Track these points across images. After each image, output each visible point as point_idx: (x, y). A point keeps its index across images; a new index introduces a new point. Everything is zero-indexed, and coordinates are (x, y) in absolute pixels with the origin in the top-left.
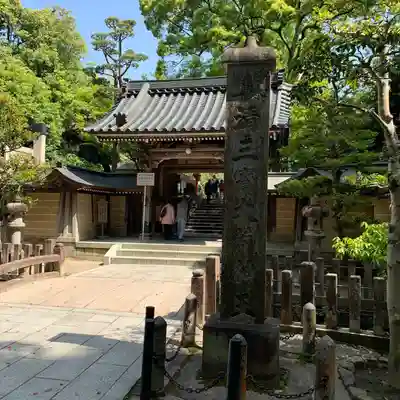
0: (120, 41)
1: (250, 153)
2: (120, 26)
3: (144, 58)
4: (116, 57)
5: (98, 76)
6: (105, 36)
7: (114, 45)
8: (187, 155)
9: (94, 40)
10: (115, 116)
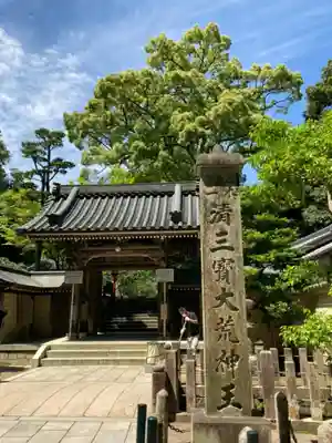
1: (227, 244)
2: (49, 137)
3: (72, 165)
7: (44, 153)
8: (117, 253)
9: (24, 148)
10: (46, 216)
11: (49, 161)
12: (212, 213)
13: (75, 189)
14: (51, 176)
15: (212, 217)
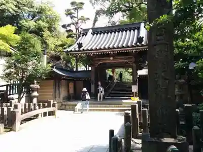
0: (78, 12)
7: (75, 14)
9: (66, 12)
10: (77, 44)
11: (77, 17)
13: (90, 30)
14: (79, 25)
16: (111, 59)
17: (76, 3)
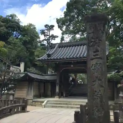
0: (49, 32)
2: (49, 27)
3: (57, 37)
4: (48, 37)
5: (42, 43)
6: (44, 30)
7: (47, 33)
9: (41, 32)
10: (47, 54)
11: (49, 36)
12: (91, 42)
13: (57, 45)
14: (50, 41)
15: (92, 44)
16: (72, 66)
17: (48, 25)
